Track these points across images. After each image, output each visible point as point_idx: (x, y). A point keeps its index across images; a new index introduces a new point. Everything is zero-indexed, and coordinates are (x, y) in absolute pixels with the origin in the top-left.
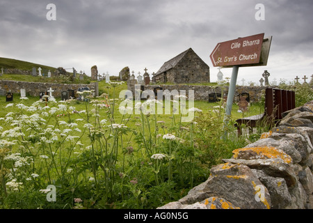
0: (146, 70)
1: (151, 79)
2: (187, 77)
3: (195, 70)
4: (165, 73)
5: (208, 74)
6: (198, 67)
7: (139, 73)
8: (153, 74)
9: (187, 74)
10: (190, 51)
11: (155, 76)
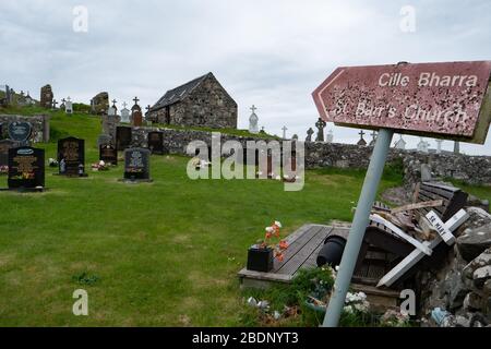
0: (136, 100)
1: (144, 115)
2: (202, 117)
3: (216, 107)
4: (168, 108)
5: (234, 116)
6: (220, 102)
7: (125, 105)
8: (148, 108)
9: (202, 113)
10: (210, 78)
11: (151, 110)
